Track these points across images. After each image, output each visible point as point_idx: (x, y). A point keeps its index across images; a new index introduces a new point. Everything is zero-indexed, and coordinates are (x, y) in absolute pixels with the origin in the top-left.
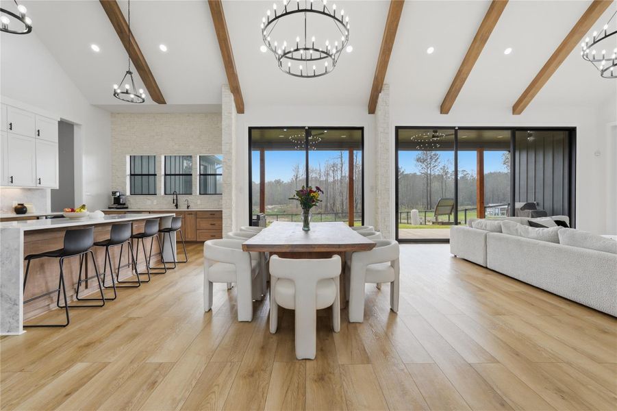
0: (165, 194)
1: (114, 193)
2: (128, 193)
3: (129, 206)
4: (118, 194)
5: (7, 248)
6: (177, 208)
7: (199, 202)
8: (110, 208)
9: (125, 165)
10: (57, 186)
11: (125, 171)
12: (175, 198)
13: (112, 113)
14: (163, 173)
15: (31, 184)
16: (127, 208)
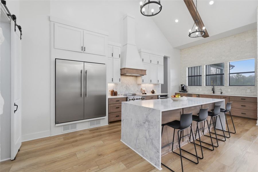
0: (206, 85)
1: (182, 85)
2: (187, 85)
3: (188, 91)
4: (183, 85)
5: (155, 120)
6: (214, 93)
7: (229, 90)
8: (180, 92)
9: (186, 72)
10: (163, 83)
11: (186, 75)
12: (213, 88)
13: (180, 50)
14: (205, 74)
15: (156, 82)
16: (187, 92)
